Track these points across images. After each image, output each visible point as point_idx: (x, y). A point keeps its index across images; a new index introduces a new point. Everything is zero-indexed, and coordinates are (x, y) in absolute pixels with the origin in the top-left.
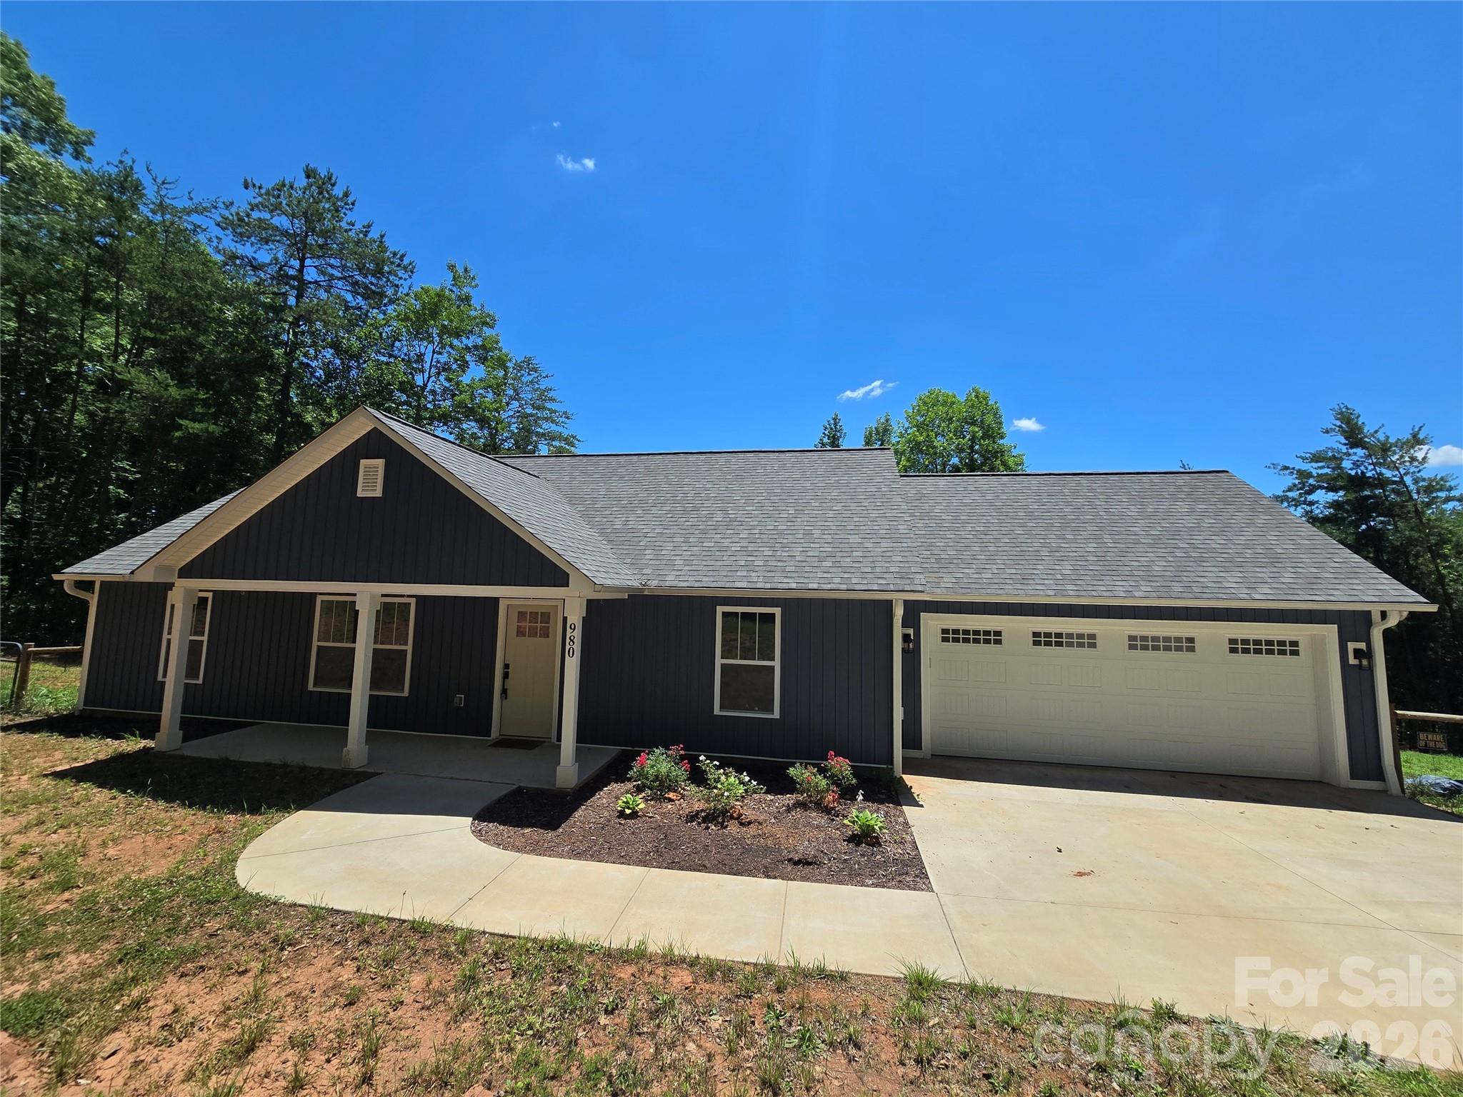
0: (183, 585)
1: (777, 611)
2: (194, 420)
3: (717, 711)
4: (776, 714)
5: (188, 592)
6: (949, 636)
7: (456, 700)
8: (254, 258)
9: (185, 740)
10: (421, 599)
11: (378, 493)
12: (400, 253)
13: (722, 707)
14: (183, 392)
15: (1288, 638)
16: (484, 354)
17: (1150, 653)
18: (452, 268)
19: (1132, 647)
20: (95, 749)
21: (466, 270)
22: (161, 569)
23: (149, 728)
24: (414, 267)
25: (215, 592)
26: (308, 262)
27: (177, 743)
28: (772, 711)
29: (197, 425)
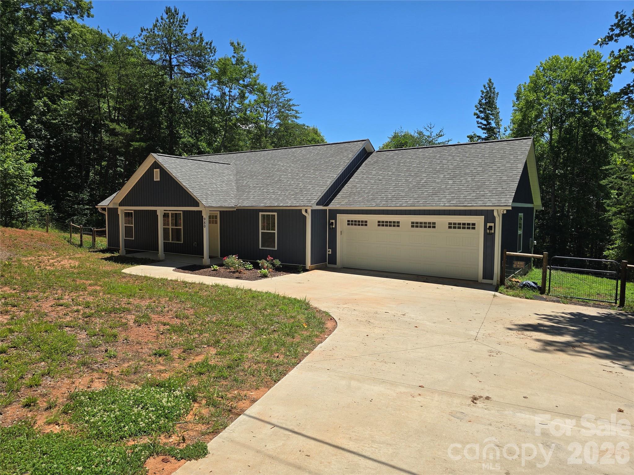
0: (120, 209)
1: (276, 214)
2: (136, 141)
3: (260, 248)
4: (276, 249)
5: (122, 210)
6: (350, 223)
7: (194, 244)
8: (152, 60)
9: (126, 254)
10: (184, 212)
11: (159, 180)
12: (210, 42)
13: (262, 247)
14: (131, 130)
15: (471, 222)
16: (253, 87)
17: (423, 229)
18: (232, 44)
19: (412, 226)
20: (108, 255)
21: (238, 44)
22: (114, 204)
23: (118, 251)
24: (215, 49)
25: (134, 210)
26: (172, 57)
27: (124, 253)
28: (274, 247)
29: (137, 144)
